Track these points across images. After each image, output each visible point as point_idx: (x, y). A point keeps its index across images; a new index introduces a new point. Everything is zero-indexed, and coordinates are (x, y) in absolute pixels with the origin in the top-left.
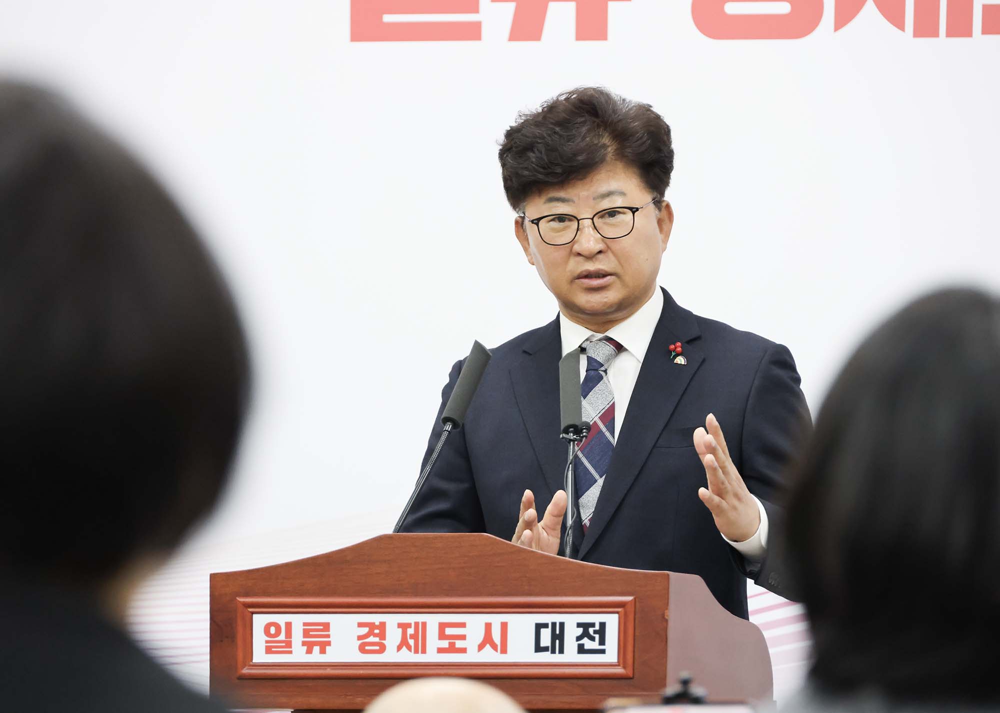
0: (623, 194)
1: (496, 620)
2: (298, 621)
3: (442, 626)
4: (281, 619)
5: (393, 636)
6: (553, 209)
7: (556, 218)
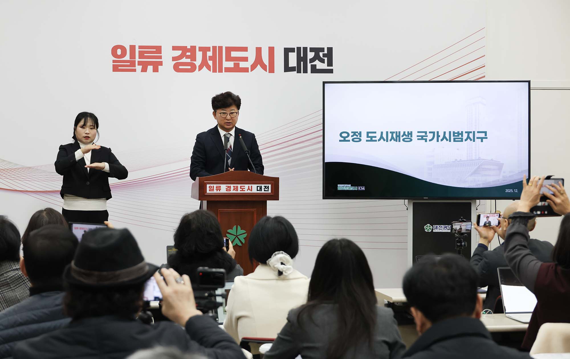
0: (234, 110)
1: (250, 185)
2: (215, 186)
3: (241, 187)
4: (212, 185)
5: (232, 188)
6: (222, 111)
7: (224, 113)
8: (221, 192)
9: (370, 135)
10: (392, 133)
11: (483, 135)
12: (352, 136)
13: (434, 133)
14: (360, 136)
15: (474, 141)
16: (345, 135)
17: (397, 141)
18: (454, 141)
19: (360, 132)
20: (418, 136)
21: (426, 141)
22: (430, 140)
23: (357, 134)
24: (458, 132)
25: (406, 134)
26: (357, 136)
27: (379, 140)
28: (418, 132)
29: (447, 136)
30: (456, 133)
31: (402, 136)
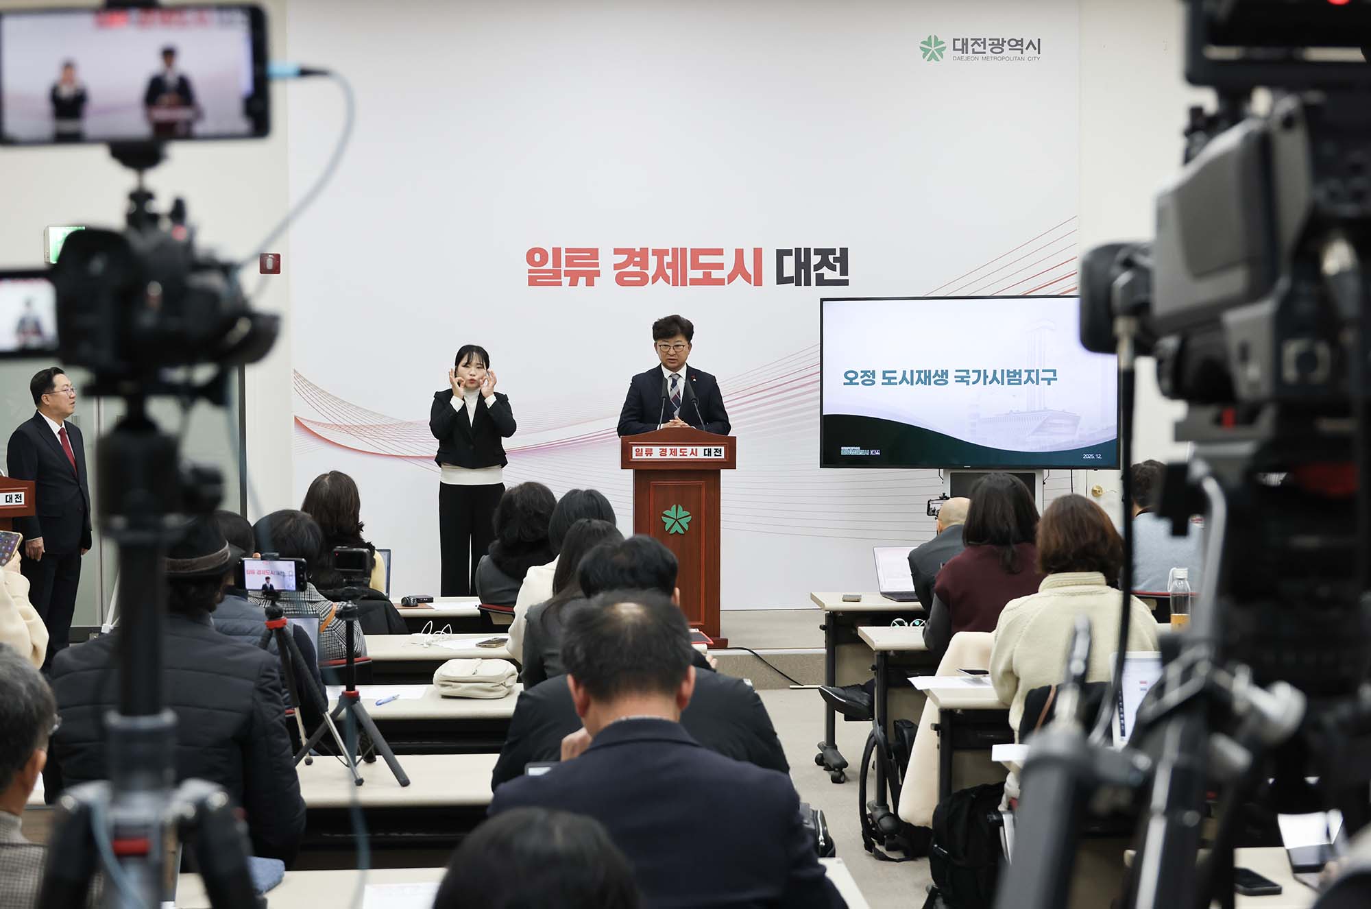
0: (681, 341)
1: (694, 448)
2: (644, 448)
3: (681, 449)
4: (640, 448)
5: (669, 452)
6: (664, 343)
7: (665, 345)
8: (653, 457)
9: (888, 375)
10: (919, 372)
11: (1050, 375)
12: (862, 377)
13: (979, 372)
14: (874, 377)
15: (1038, 384)
16: (851, 375)
17: (925, 384)
18: (1009, 384)
19: (874, 371)
20: (956, 377)
21: (968, 384)
22: (974, 383)
23: (869, 374)
24: (1015, 371)
25: (940, 373)
26: (869, 377)
27: (900, 383)
28: (957, 371)
29: (999, 376)
30: (1011, 372)
31: (934, 377)
